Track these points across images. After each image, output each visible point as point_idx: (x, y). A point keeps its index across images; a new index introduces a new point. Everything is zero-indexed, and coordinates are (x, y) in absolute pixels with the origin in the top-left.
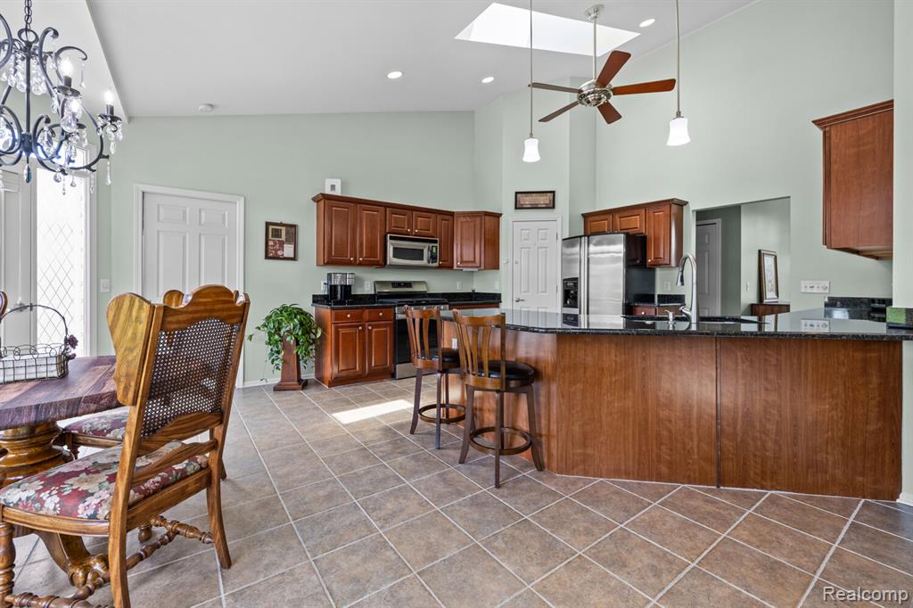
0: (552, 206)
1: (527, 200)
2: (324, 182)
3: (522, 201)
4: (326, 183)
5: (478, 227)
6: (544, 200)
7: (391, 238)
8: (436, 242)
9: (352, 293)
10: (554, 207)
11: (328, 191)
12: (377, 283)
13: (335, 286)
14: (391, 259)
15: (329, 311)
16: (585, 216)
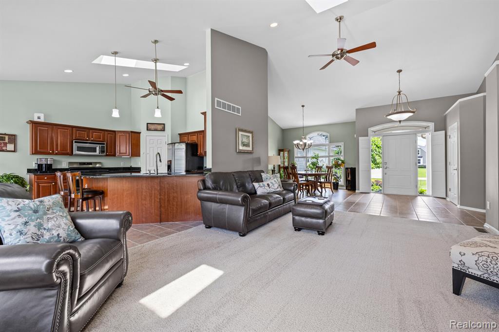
0: (163, 130)
1: (152, 127)
2: (33, 115)
3: (149, 127)
4: (35, 116)
5: (128, 138)
6: (160, 127)
7: (75, 142)
8: (104, 144)
9: (53, 168)
10: (164, 130)
11: (36, 119)
12: (70, 163)
13: (42, 165)
14: (75, 152)
15: (33, 176)
16: (180, 134)
